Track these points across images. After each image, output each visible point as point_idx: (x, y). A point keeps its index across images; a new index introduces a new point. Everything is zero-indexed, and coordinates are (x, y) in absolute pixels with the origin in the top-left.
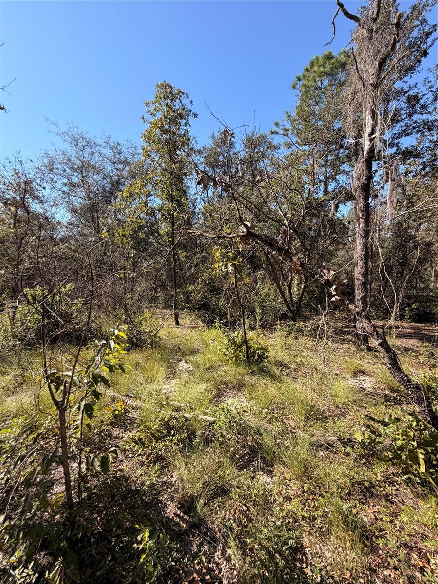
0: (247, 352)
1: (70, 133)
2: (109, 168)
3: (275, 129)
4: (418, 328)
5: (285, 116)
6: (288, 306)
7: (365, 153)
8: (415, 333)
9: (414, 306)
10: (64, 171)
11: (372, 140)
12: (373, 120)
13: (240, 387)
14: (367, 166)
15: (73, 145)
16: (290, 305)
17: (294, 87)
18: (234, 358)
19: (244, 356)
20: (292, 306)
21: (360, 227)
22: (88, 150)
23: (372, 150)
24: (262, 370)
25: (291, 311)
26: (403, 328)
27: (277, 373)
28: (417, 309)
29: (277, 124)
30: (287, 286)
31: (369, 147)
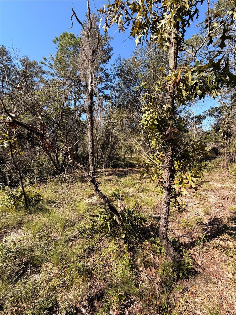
0: (25, 200)
3: (44, 61)
4: (114, 171)
5: (50, 57)
6: (56, 167)
7: (89, 91)
8: (113, 173)
9: (112, 162)
11: (92, 86)
12: (92, 77)
13: (19, 225)
14: (90, 98)
16: (58, 166)
17: (55, 42)
18: (14, 207)
19: (23, 203)
20: (59, 166)
21: (89, 126)
23: (92, 91)
24: (37, 209)
25: (58, 170)
26: (109, 171)
27: (48, 207)
28: (114, 163)
29: (45, 59)
30: (56, 155)
31: (90, 89)
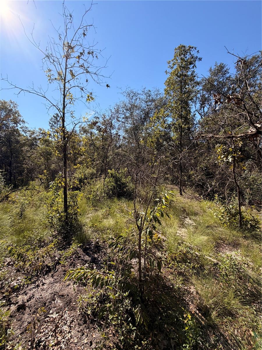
0: (240, 221)
1: (127, 92)
2: (144, 105)
10: (123, 111)
13: (235, 245)
15: (128, 97)
18: (229, 223)
19: (237, 223)
22: (134, 98)
24: (254, 237)
